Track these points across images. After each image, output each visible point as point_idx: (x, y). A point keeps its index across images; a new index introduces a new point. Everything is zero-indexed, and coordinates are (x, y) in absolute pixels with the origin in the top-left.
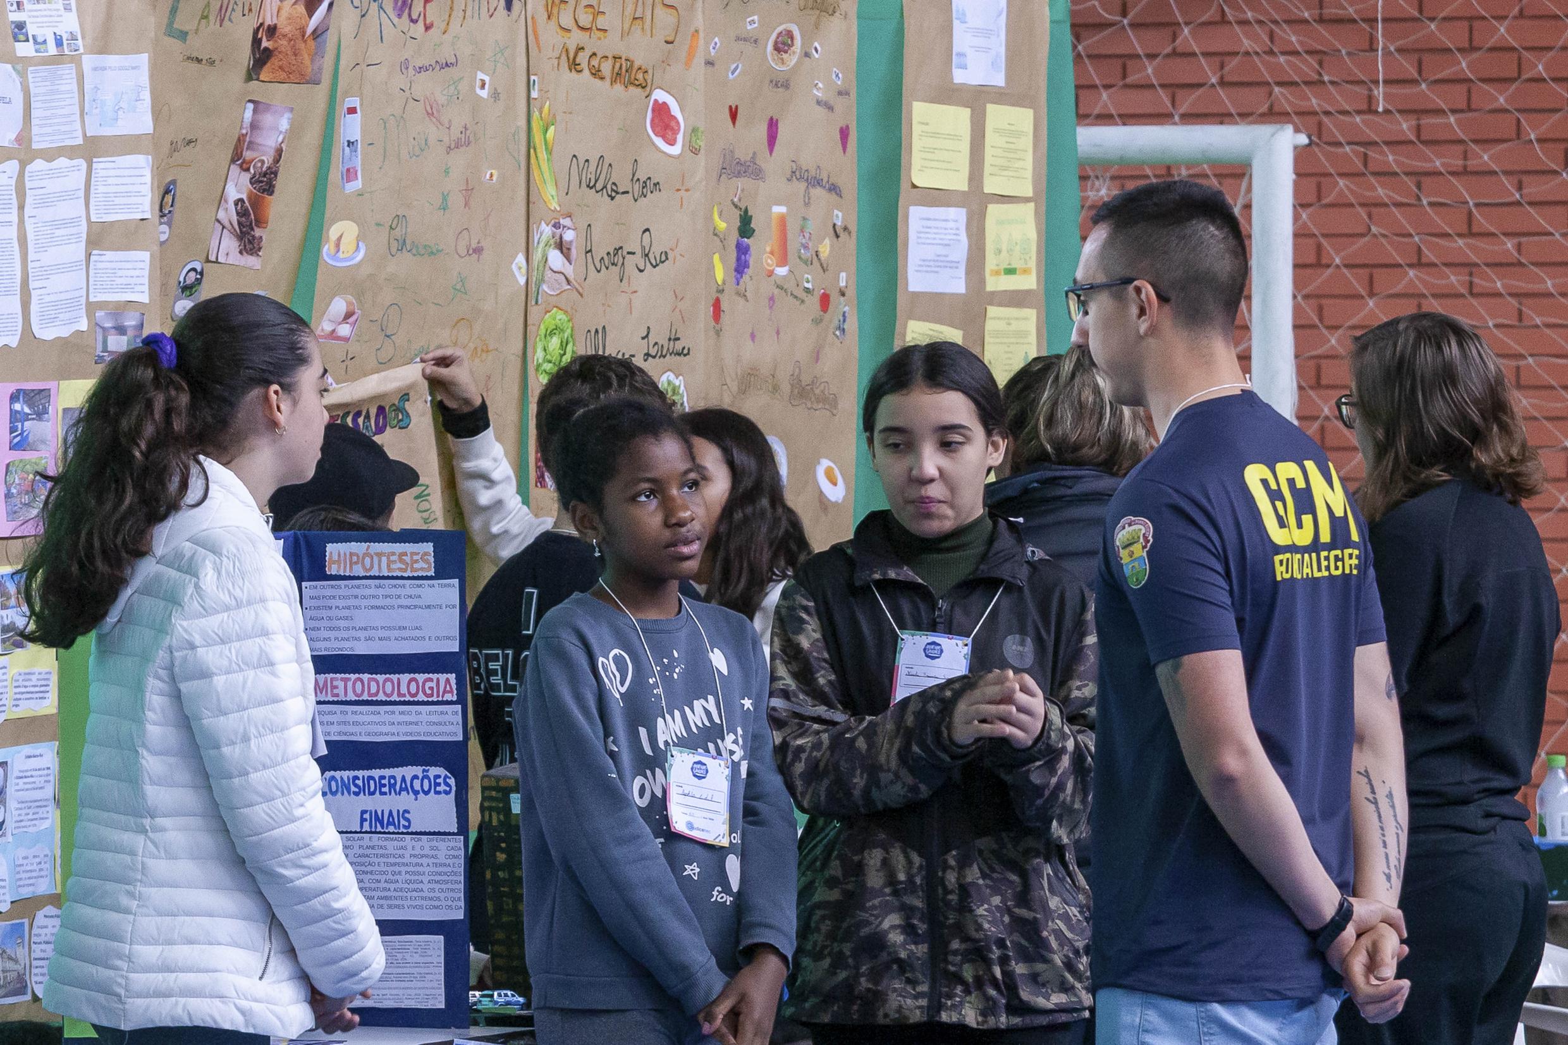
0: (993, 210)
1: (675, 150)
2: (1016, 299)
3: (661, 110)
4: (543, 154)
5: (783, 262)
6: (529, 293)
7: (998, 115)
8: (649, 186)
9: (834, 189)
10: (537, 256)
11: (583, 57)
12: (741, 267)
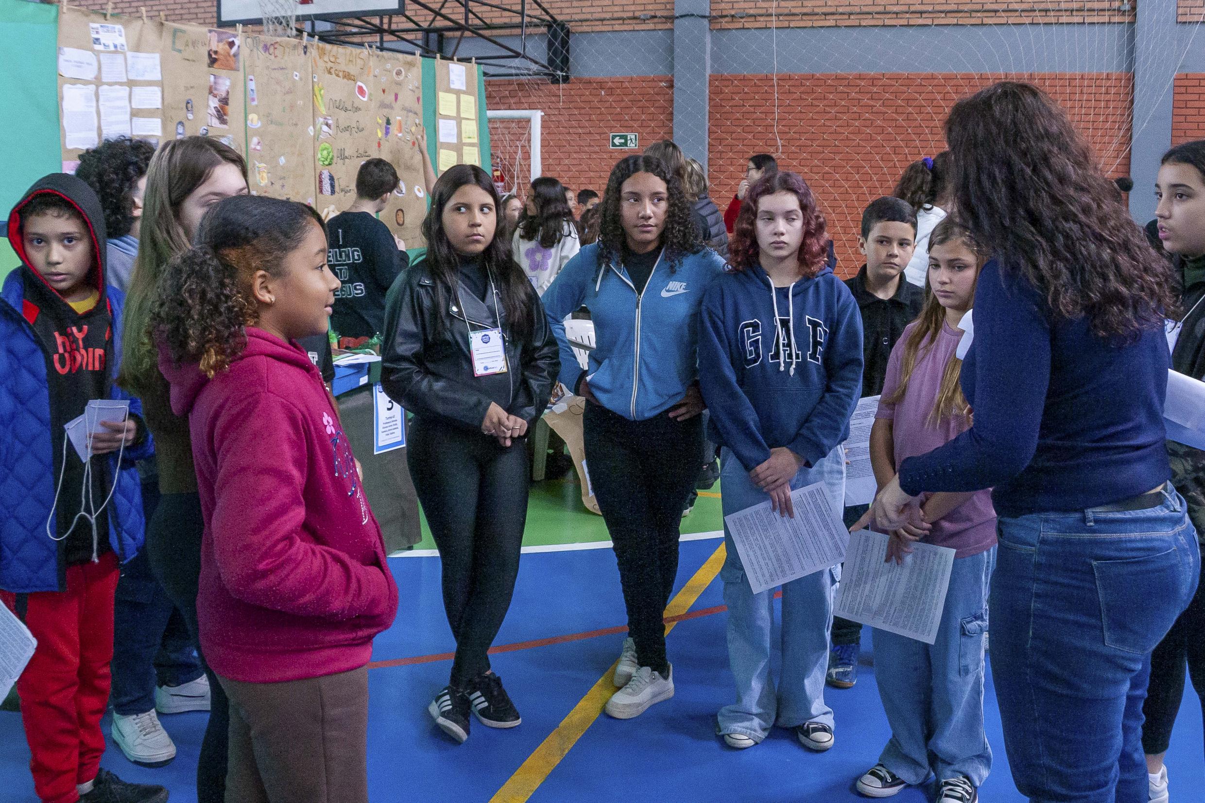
0: (463, 121)
1: (365, 99)
2: (472, 145)
3: (360, 88)
4: (319, 97)
5: (400, 132)
6: (316, 138)
7: (463, 97)
8: (357, 109)
9: (416, 113)
10: (318, 127)
11: (332, 71)
12: (387, 132)
